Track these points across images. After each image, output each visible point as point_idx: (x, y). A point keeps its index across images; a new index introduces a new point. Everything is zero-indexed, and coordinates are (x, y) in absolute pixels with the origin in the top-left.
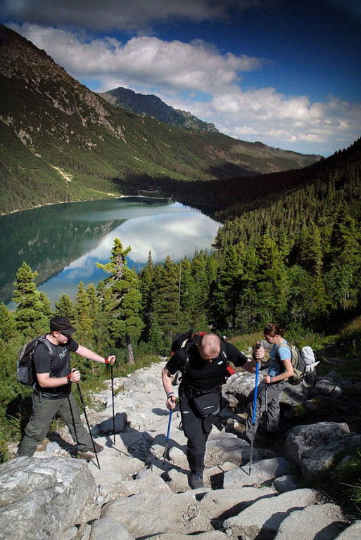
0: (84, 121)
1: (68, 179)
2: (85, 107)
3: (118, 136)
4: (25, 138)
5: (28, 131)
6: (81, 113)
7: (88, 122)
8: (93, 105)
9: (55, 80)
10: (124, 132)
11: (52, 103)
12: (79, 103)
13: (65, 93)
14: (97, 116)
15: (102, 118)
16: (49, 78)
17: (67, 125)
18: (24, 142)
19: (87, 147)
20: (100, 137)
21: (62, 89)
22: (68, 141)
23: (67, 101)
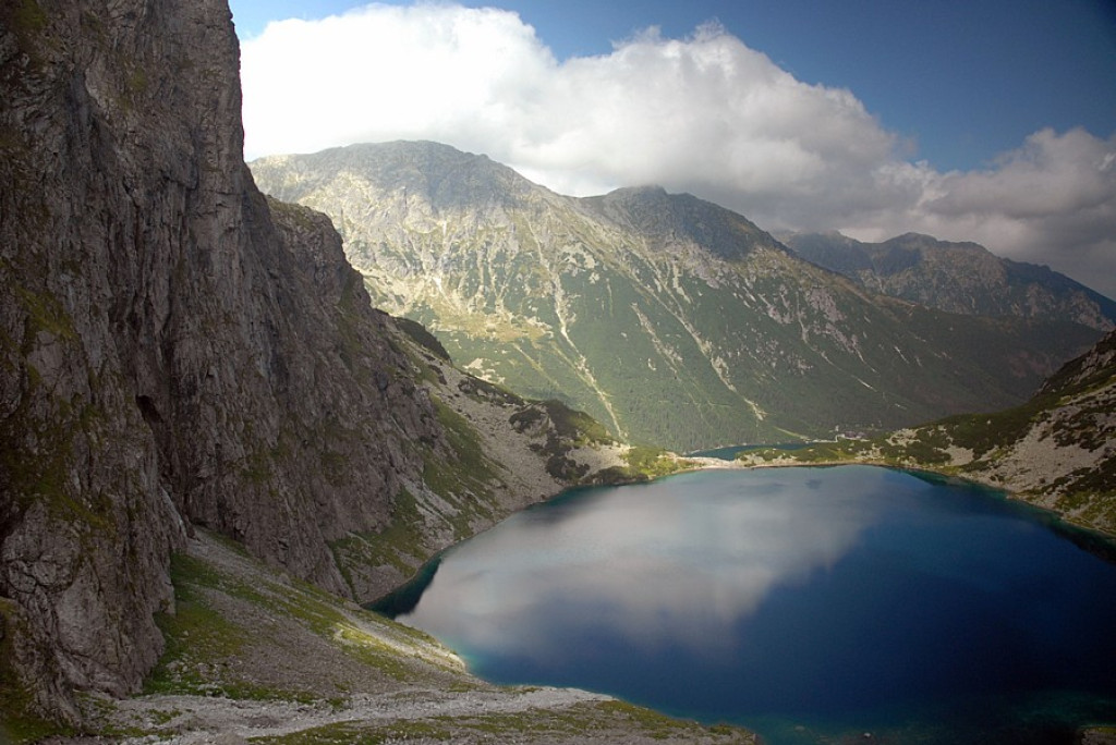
0: (805, 330)
1: (761, 418)
2: (809, 311)
3: (851, 348)
4: (721, 367)
5: (726, 359)
6: (803, 319)
7: (810, 333)
8: (822, 307)
9: (774, 276)
10: (861, 342)
11: (766, 310)
12: (803, 304)
13: (786, 292)
14: (823, 322)
15: (828, 326)
16: (769, 274)
17: (777, 343)
18: (719, 371)
19: (798, 370)
20: (823, 355)
21: (782, 287)
22: (774, 364)
23: (786, 304)
